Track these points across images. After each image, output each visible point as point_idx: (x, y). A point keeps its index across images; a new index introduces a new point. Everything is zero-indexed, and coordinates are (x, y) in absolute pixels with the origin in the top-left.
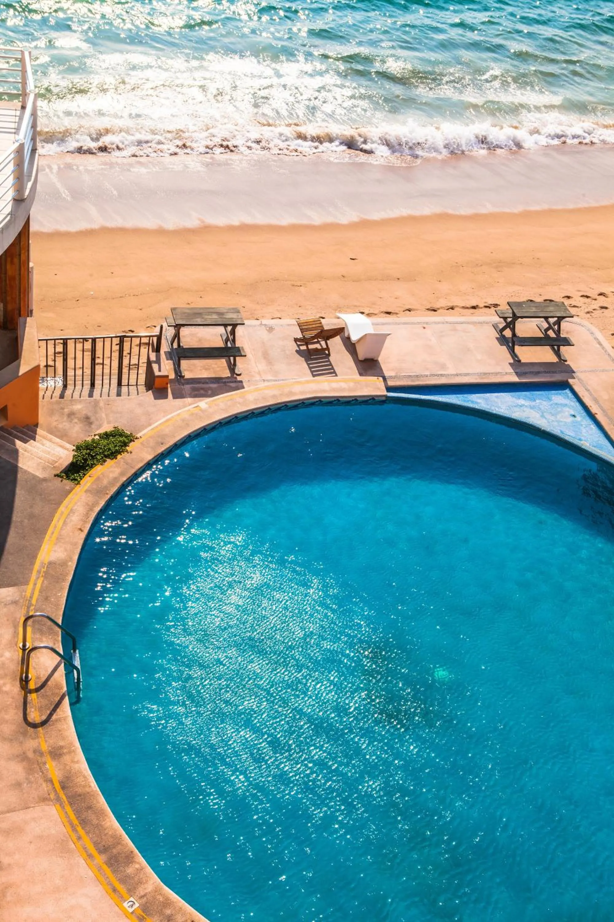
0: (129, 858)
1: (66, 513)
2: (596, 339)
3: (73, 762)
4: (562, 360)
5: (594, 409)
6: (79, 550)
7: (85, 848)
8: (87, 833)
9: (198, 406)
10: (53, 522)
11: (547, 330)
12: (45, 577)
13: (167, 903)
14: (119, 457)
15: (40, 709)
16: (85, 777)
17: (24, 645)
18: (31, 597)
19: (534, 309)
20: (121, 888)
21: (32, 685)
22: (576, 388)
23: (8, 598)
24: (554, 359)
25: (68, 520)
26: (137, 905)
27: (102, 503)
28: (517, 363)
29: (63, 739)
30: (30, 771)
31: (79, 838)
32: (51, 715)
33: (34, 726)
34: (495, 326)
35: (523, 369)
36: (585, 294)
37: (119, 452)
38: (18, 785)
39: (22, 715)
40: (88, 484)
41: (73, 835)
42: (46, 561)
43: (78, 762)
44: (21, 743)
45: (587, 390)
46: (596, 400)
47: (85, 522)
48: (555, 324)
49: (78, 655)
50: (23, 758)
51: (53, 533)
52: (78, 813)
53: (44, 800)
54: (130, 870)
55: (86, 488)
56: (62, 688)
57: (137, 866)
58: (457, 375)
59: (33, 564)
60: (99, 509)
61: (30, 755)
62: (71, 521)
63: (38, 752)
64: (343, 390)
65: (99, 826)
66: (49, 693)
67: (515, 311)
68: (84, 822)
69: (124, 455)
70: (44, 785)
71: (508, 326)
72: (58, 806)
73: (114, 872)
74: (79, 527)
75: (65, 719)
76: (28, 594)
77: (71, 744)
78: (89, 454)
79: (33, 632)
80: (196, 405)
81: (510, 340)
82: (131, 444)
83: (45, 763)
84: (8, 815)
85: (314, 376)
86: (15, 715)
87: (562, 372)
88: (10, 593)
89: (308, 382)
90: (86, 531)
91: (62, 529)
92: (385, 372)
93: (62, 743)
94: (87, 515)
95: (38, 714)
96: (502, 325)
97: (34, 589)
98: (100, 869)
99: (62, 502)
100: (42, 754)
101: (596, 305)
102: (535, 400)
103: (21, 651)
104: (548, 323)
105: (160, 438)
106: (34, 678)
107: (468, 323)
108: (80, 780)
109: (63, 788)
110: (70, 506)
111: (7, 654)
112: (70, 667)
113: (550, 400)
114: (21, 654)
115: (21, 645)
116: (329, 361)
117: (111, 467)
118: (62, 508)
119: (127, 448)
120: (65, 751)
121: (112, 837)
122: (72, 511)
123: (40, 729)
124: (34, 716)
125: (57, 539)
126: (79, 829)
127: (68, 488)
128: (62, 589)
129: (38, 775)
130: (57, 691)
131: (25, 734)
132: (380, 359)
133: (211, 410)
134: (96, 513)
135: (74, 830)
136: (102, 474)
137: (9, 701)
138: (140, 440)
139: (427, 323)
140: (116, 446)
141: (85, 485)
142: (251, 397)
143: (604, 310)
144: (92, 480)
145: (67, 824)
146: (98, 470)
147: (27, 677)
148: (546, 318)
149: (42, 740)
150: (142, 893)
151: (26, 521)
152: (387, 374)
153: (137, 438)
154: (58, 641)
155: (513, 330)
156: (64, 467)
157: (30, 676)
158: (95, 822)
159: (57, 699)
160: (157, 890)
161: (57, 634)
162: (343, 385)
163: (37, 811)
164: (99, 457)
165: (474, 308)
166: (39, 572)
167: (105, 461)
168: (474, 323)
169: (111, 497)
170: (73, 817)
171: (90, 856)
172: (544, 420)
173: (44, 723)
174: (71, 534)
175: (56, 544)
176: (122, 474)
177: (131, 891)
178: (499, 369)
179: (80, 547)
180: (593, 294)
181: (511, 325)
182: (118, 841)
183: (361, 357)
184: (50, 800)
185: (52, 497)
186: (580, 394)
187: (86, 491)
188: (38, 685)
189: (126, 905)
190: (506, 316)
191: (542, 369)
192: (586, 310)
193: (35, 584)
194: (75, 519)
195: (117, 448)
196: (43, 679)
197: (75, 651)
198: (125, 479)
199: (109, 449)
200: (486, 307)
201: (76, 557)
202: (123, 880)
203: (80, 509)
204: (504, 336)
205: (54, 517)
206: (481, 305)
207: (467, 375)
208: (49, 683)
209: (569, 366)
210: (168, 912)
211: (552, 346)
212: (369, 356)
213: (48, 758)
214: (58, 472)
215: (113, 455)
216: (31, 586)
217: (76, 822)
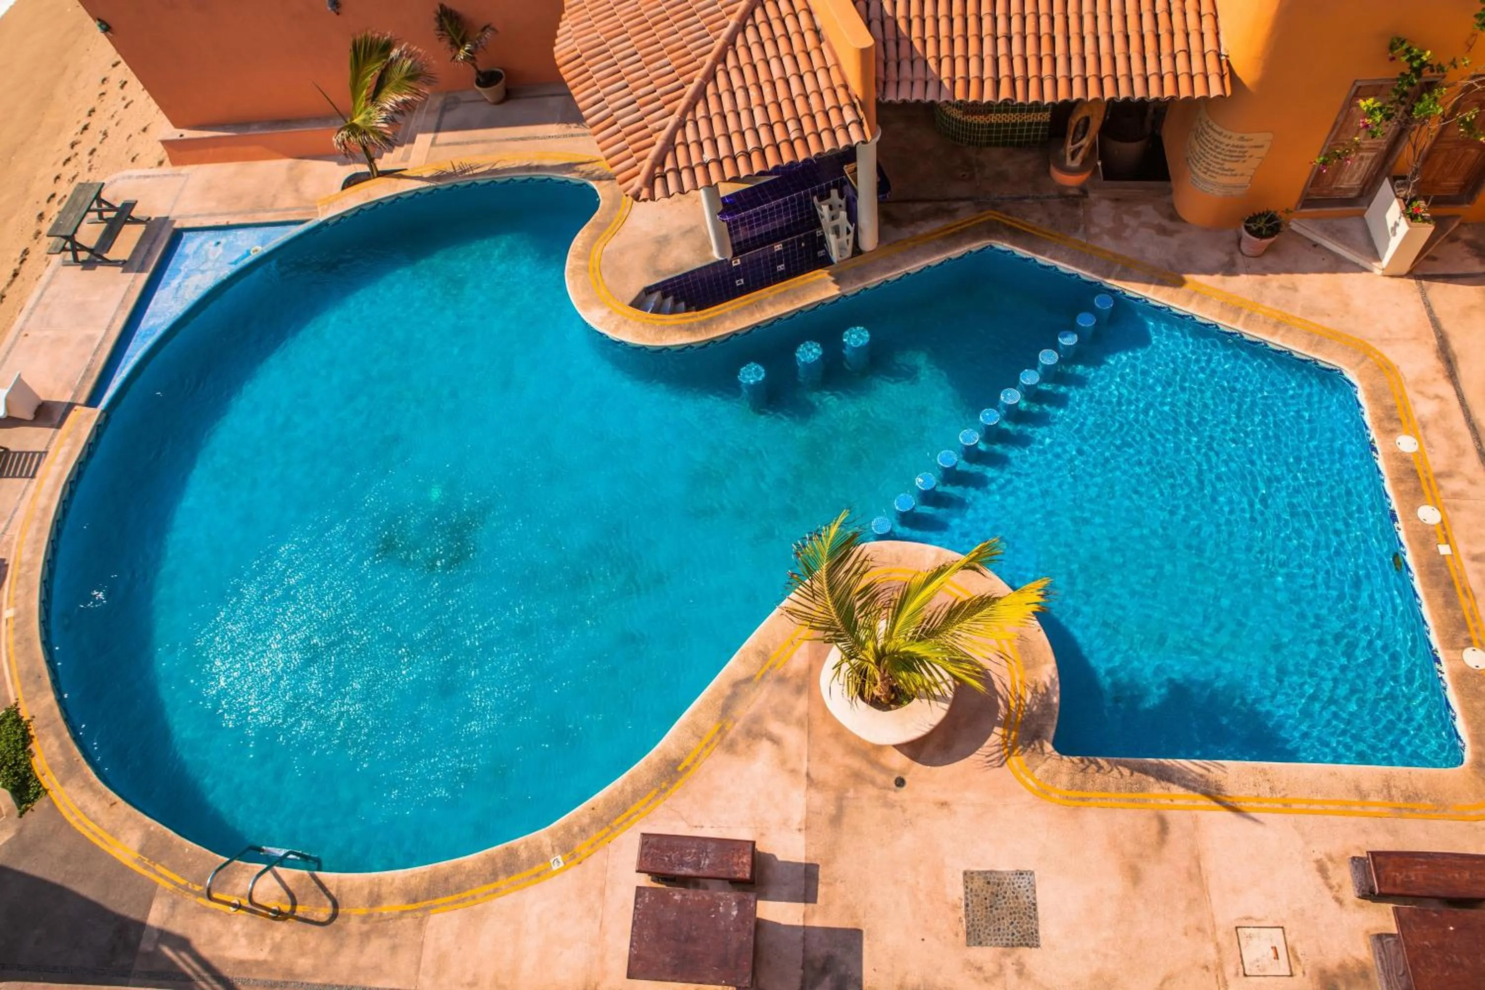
0: (512, 853)
1: (81, 816)
2: (139, 177)
3: (391, 884)
4: (147, 221)
5: (222, 221)
6: (139, 813)
7: (486, 894)
8: (472, 888)
9: (7, 620)
10: (88, 834)
11: (101, 217)
12: (158, 861)
13: (567, 828)
14: (32, 733)
15: (318, 905)
16: (412, 876)
17: (234, 906)
18: (176, 884)
19: (72, 216)
20: (537, 869)
21: (286, 908)
22: (188, 225)
23: (166, 911)
24: (140, 229)
25: (93, 816)
26: (559, 857)
27: (89, 770)
28: (126, 265)
29: (361, 888)
30: (383, 933)
31: (474, 897)
32: (329, 896)
33: (334, 916)
34: (66, 264)
35: (137, 264)
36: (64, 160)
37: (26, 731)
38: (394, 948)
39: (317, 928)
40: (54, 779)
41: (468, 903)
42: (137, 855)
43: (393, 880)
44: (348, 935)
45: (196, 216)
46: (212, 215)
47: (105, 797)
48: (100, 205)
49: (270, 849)
50: (365, 937)
51: (101, 839)
52: (447, 892)
53: (420, 925)
54: (524, 855)
55: (57, 783)
56: (303, 875)
57: (522, 847)
58: (108, 329)
59: (132, 872)
60: (94, 776)
61: (365, 928)
62: (95, 812)
63: (365, 920)
64: (70, 453)
65: (468, 875)
66: (303, 891)
67: (63, 234)
68: (459, 889)
69: (32, 726)
70: (404, 921)
71: (74, 251)
72: (432, 911)
73: (520, 871)
74: (108, 805)
75: (340, 881)
76: (170, 886)
77: (371, 881)
78: (10, 768)
79: (222, 892)
80: (4, 623)
81: (93, 257)
82: (21, 713)
83: (381, 914)
84: (422, 966)
85: (33, 477)
86: (313, 936)
87: (160, 229)
88: (160, 907)
89: (39, 486)
90: (117, 798)
91: (101, 827)
92: (63, 400)
93: (366, 892)
94: (96, 792)
95: (323, 909)
96: (69, 256)
97: (167, 879)
98: (512, 884)
99: (63, 817)
100: (370, 915)
101: (84, 157)
102: (180, 271)
103: (240, 911)
104: (94, 211)
105: (28, 677)
106: (279, 904)
107: (45, 289)
108: (413, 882)
109: (415, 901)
110: (74, 808)
111: (237, 927)
112: (282, 861)
113: (187, 256)
114: (244, 912)
115: (232, 909)
116: (15, 453)
117: (41, 746)
118: (71, 820)
119: (24, 719)
120: (376, 889)
121: (484, 864)
122: (82, 809)
123: (340, 911)
124: (323, 914)
125: (112, 835)
126: (464, 895)
127: (46, 805)
128: (181, 846)
129: (391, 925)
130: (304, 882)
131: (339, 929)
132: (43, 398)
133: (21, 607)
134: (98, 781)
135: (464, 900)
136: (47, 758)
137: (295, 937)
138: (21, 701)
139: (21, 330)
140: (15, 732)
141: (52, 784)
142: (26, 556)
143: (95, 153)
144: (49, 774)
145: (455, 906)
146: (40, 763)
147: (274, 911)
148: (89, 210)
149: (354, 912)
150: (550, 849)
151: (69, 867)
152: (67, 398)
153: (16, 704)
154: (245, 866)
155: (84, 248)
156: (14, 803)
157: (274, 908)
158: (463, 877)
159: (314, 884)
160: (552, 834)
161: (236, 865)
162: (65, 450)
163: (430, 935)
164: (21, 757)
165: (15, 275)
166: (146, 867)
167: (30, 751)
168: (49, 283)
169: (84, 756)
170: (450, 899)
171: (496, 891)
172: (209, 273)
173: (335, 905)
174: (113, 817)
175: (118, 839)
176: (58, 736)
177: (544, 859)
178: (124, 287)
179: (136, 811)
180: (67, 152)
181: (76, 248)
182: (492, 859)
183: (30, 416)
184: (422, 919)
185: (51, 828)
186: (197, 225)
187: (62, 784)
188: (289, 899)
189: (555, 867)
190: (61, 246)
191: (147, 246)
192: (86, 169)
193: (161, 875)
194: (94, 807)
195: (19, 731)
196: (285, 894)
197: (263, 851)
198: (67, 735)
199: (17, 741)
200: (22, 262)
201: (147, 819)
202: (531, 863)
203: (85, 798)
204: (83, 262)
205: (79, 832)
206: (17, 266)
207: (113, 320)
208: (291, 888)
209: (157, 219)
210: (576, 829)
211: (126, 222)
212: (33, 408)
213: (377, 910)
214: (17, 812)
215: (27, 739)
216: (161, 881)
217: (456, 897)
